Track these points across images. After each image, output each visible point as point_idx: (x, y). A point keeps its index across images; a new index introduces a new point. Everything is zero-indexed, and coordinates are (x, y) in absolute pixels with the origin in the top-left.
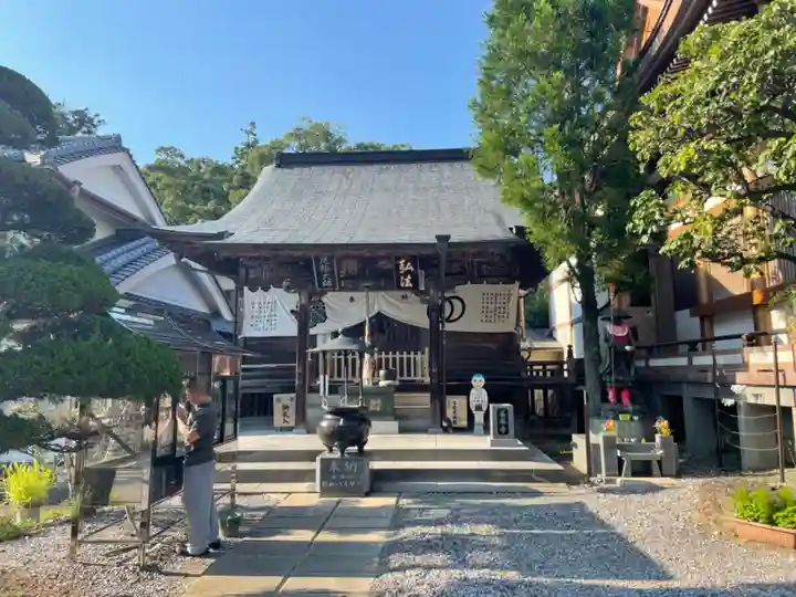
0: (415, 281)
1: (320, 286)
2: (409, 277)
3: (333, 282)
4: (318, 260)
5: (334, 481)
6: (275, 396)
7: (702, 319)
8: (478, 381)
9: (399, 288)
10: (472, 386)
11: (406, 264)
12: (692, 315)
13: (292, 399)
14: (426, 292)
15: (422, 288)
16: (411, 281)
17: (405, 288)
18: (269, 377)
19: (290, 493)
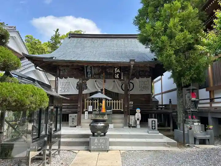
0: (120, 76)
1: (87, 76)
2: (118, 75)
3: (92, 76)
4: (87, 67)
5: (96, 146)
6: (70, 115)
7: (210, 92)
8: (138, 110)
9: (114, 78)
10: (136, 112)
11: (117, 70)
12: (207, 91)
13: (76, 116)
14: (123, 80)
15: (122, 78)
16: (119, 76)
17: (116, 78)
18: (68, 108)
19: (79, 150)
